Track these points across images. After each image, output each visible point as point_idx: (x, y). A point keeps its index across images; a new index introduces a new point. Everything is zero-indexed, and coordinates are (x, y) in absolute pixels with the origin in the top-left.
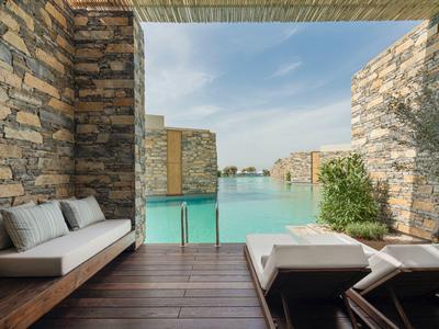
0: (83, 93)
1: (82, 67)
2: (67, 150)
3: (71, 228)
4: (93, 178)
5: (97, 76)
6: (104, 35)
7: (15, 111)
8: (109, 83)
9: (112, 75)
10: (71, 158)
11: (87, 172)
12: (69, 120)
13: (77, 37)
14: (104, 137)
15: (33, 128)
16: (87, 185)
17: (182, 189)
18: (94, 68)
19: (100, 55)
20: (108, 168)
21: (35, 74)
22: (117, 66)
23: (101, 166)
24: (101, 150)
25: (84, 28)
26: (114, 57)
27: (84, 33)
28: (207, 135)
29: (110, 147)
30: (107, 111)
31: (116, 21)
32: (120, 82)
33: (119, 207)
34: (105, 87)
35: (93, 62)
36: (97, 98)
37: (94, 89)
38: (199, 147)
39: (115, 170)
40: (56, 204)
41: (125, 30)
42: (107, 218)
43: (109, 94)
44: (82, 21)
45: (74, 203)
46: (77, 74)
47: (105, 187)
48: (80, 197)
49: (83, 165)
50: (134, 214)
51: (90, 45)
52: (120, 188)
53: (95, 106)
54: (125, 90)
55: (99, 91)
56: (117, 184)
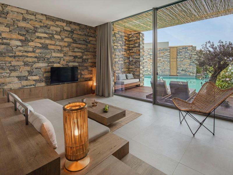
0: (131, 51)
1: (131, 46)
2: (128, 64)
3: (127, 79)
4: (132, 70)
5: (133, 47)
6: (135, 38)
7: (119, 59)
8: (135, 49)
9: (136, 47)
10: (128, 65)
11: (131, 68)
12: (128, 57)
13: (130, 40)
14: (134, 60)
15: (122, 61)
16: (131, 71)
17: (177, 73)
18: (133, 46)
19: (133, 43)
20: (135, 67)
21: (122, 51)
22: (137, 45)
23: (134, 67)
24: (134, 64)
25: (131, 38)
26: (136, 43)
27: (131, 39)
28: (191, 48)
29: (135, 63)
30: (135, 55)
31: (137, 35)
32: (137, 48)
33: (137, 76)
34: (135, 50)
35: (132, 44)
36: (133, 52)
37: (133, 50)
38: (186, 54)
39: (136, 68)
40: (125, 74)
41: (138, 37)
42: (134, 78)
43: (135, 51)
44: (131, 36)
45: (128, 75)
46: (129, 47)
47: (134, 71)
48: (130, 73)
49: (130, 67)
50: (140, 78)
51: (132, 41)
52: (137, 72)
53: (132, 54)
54: (138, 50)
55: (133, 51)
56: (137, 71)
